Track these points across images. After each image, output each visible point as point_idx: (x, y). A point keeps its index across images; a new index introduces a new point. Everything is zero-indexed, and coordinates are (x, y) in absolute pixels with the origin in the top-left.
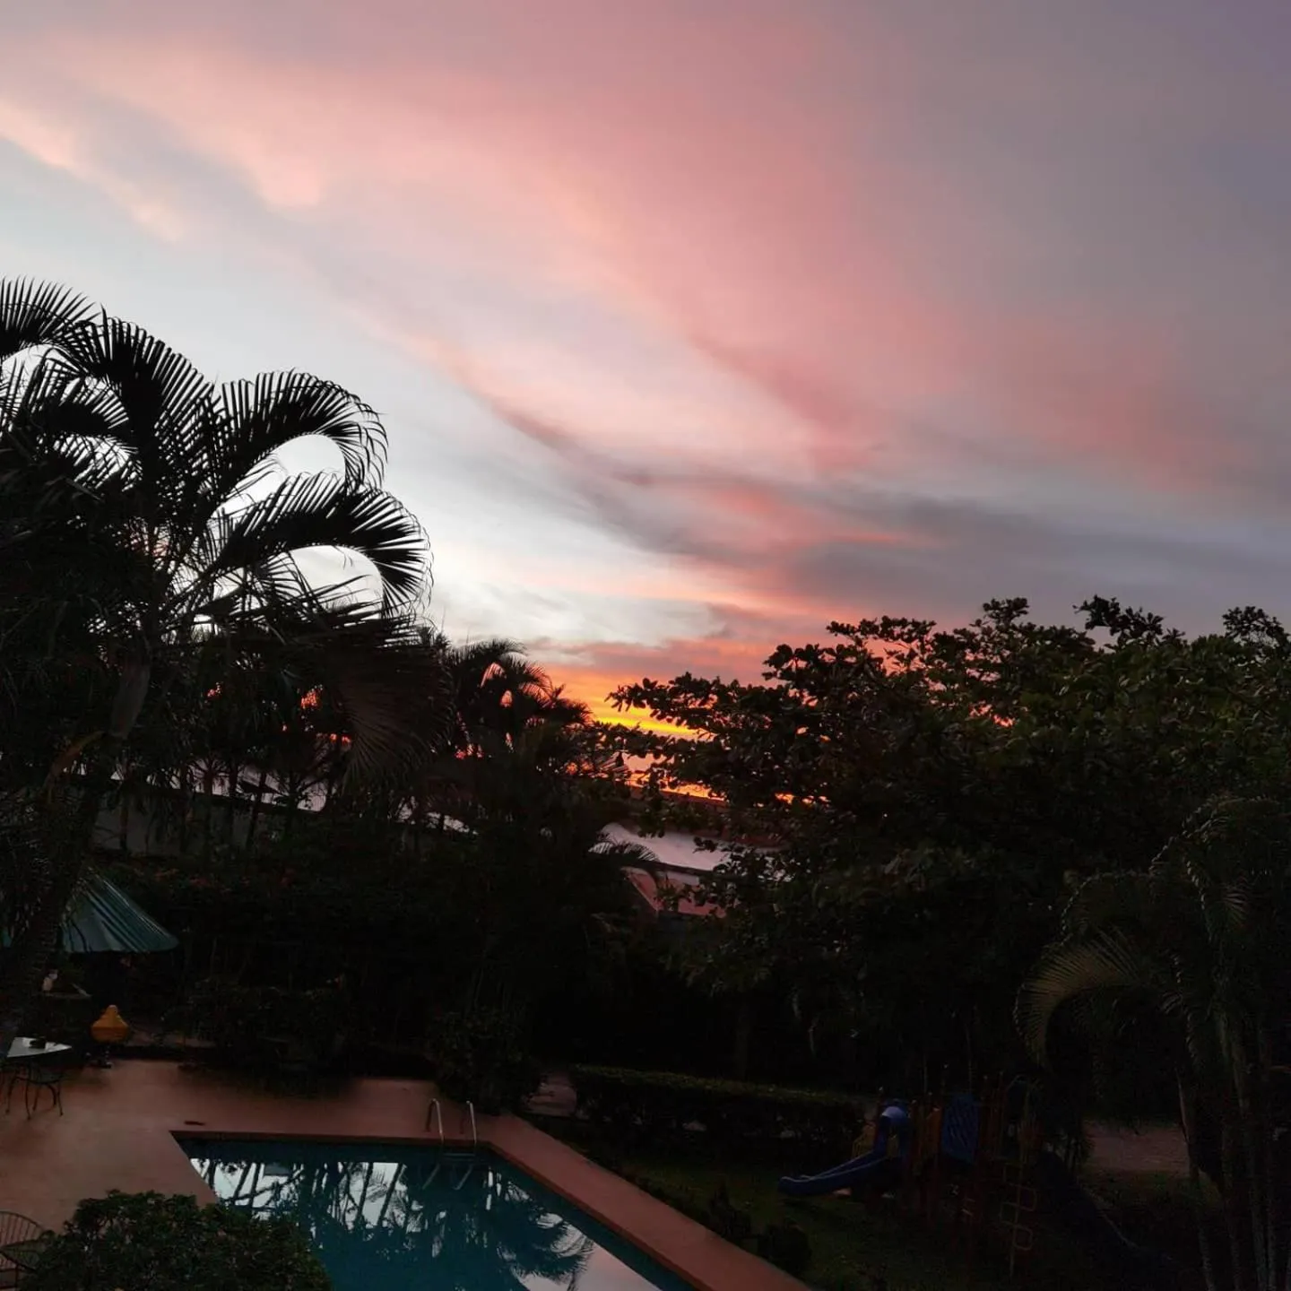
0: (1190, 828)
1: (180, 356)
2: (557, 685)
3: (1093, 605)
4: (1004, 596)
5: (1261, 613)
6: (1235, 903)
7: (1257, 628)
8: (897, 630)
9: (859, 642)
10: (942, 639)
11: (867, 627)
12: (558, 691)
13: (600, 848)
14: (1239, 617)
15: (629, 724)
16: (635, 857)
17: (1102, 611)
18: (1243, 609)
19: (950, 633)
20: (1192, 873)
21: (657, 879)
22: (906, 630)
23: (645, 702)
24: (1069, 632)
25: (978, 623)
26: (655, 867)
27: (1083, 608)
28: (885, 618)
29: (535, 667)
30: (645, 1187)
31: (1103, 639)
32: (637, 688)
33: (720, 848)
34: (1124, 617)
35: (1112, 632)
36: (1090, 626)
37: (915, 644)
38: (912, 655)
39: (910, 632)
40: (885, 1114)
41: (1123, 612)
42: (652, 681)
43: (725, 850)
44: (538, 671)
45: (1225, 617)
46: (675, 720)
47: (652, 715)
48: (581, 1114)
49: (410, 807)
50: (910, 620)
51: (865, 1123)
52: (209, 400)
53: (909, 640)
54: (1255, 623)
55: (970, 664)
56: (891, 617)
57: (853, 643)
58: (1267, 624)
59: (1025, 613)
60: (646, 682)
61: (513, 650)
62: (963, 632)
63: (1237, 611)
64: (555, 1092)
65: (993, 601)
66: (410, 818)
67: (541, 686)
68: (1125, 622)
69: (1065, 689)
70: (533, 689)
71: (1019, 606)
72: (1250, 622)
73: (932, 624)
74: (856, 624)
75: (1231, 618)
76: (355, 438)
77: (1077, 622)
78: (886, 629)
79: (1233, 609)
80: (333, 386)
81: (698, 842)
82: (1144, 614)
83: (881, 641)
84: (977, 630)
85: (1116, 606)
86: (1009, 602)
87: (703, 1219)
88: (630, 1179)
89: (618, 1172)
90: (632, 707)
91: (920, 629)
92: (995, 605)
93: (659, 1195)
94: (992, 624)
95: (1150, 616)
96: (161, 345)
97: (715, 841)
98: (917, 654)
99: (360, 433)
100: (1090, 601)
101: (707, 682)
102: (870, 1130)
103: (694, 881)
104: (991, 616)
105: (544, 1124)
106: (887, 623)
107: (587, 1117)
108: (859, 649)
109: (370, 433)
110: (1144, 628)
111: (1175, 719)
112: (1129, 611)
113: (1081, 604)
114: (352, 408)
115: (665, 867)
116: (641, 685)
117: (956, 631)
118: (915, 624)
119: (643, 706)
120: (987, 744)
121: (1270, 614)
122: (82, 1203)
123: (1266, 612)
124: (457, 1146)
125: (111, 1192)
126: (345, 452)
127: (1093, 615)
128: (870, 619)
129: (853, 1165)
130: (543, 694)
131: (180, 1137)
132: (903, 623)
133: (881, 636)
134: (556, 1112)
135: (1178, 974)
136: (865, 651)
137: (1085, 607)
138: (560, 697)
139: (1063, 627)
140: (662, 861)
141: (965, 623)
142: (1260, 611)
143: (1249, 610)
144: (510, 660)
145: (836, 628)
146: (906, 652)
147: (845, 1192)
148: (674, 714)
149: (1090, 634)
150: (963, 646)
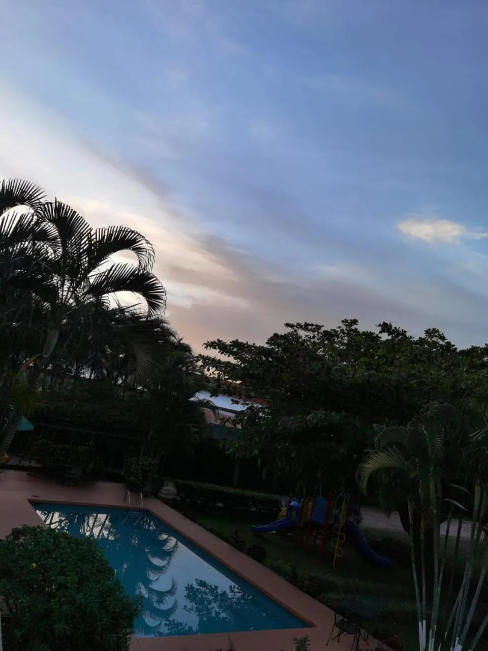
0: (423, 413)
1: (82, 217)
2: (181, 337)
3: (383, 325)
4: (350, 318)
5: (438, 331)
6: (438, 441)
7: (436, 336)
8: (310, 327)
9: (295, 331)
10: (326, 332)
11: (299, 326)
12: (181, 339)
13: (192, 399)
14: (430, 331)
15: (212, 356)
16: (207, 404)
17: (386, 327)
18: (432, 329)
19: (329, 330)
20: (425, 429)
21: (215, 413)
22: (313, 328)
23: (217, 347)
24: (373, 333)
25: (339, 327)
26: (214, 408)
27: (379, 326)
28: (306, 323)
29: (173, 330)
30: (205, 528)
31: (385, 337)
32: (215, 342)
33: (240, 403)
34: (393, 330)
35: (389, 335)
36: (381, 332)
37: (316, 333)
38: (314, 337)
39: (314, 328)
40: (291, 504)
41: (393, 328)
42: (220, 340)
43: (242, 404)
44: (174, 332)
45: (425, 331)
46: (227, 355)
47: (219, 352)
48: (178, 498)
49: (122, 379)
50: (315, 324)
51: (282, 506)
52: (90, 234)
53: (314, 332)
54: (436, 334)
55: (336, 343)
56: (308, 322)
57: (293, 331)
58: (440, 335)
59: (357, 324)
60: (218, 340)
61: (165, 323)
62: (334, 330)
63: (430, 329)
64: (169, 489)
65: (345, 319)
66: (121, 383)
67: (175, 338)
68: (394, 332)
69: (376, 357)
70: (172, 338)
71: (355, 322)
72: (434, 334)
73: (323, 326)
74: (295, 324)
75: (427, 332)
76: (144, 253)
77: (376, 330)
78: (306, 327)
79: (428, 329)
80: (137, 233)
81: (232, 400)
82: (401, 329)
83: (303, 331)
84: (339, 330)
85: (391, 326)
86: (351, 320)
87: (226, 540)
88: (200, 525)
89: (195, 522)
90: (212, 349)
91: (318, 328)
92: (346, 321)
93: (211, 531)
94: (344, 328)
95: (403, 330)
96: (75, 212)
97: (239, 400)
98: (316, 337)
99: (146, 251)
100: (382, 323)
101: (244, 343)
102: (284, 510)
103: (233, 415)
104: (344, 325)
105: (167, 502)
106: (306, 325)
107: (180, 500)
108: (295, 333)
109: (150, 251)
110: (400, 334)
111: (416, 372)
112: (395, 328)
113: (378, 324)
114: (144, 242)
115: (218, 408)
116: (216, 341)
117: (331, 330)
118: (317, 325)
119: (216, 349)
120: (346, 375)
121: (441, 331)
122: (13, 529)
123: (440, 330)
124: (135, 510)
125: (24, 525)
126: (139, 258)
127: (382, 328)
128: (300, 323)
129: (279, 522)
130: (175, 340)
131: (31, 501)
132: (312, 325)
133: (303, 329)
134: (169, 497)
135: (418, 465)
136: (297, 334)
137: (380, 325)
138: (182, 342)
139: (370, 332)
140: (218, 406)
141: (335, 327)
142: (438, 330)
143: (434, 329)
144: (164, 327)
145: (287, 325)
146: (312, 335)
147: (274, 532)
148: (227, 353)
149: (380, 335)
150: (334, 336)
